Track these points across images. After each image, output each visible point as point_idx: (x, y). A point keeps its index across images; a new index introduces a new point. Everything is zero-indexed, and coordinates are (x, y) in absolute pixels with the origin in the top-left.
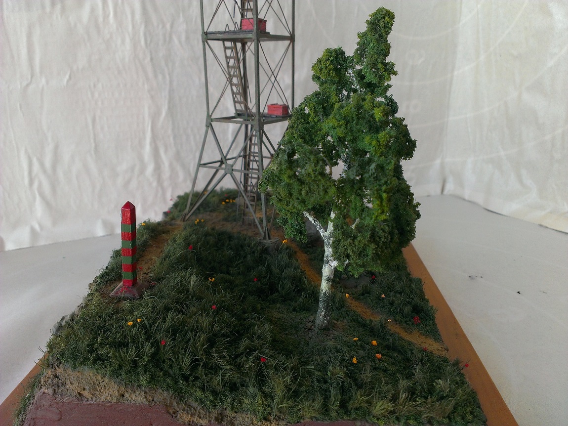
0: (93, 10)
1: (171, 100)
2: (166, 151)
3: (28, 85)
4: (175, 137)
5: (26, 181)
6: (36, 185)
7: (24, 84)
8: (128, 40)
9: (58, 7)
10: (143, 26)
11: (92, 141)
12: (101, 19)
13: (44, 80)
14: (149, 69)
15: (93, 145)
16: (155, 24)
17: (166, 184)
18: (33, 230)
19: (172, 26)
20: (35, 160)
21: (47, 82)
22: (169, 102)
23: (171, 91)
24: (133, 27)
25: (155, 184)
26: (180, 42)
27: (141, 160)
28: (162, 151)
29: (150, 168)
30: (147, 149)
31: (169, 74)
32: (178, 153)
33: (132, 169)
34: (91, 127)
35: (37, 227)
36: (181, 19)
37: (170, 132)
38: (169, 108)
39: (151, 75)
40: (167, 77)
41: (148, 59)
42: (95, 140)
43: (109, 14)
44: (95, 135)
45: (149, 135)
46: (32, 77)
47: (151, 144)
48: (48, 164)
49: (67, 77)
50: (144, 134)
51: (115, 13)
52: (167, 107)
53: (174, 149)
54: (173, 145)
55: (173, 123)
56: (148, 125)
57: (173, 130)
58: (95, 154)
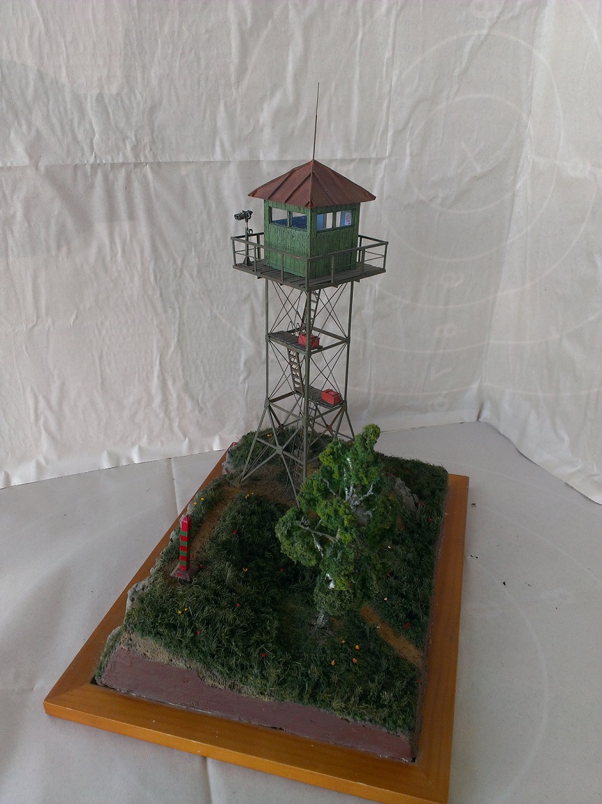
0: (100, 250)
1: (180, 332)
2: (174, 382)
3: (33, 327)
4: (183, 370)
5: (32, 417)
6: (41, 421)
7: (30, 326)
8: (136, 278)
9: (64, 249)
10: (153, 262)
11: (99, 377)
12: (108, 258)
13: (50, 321)
14: (159, 304)
15: (100, 380)
16: (165, 260)
17: (173, 414)
18: (39, 465)
19: (183, 261)
20: (41, 398)
21: (53, 324)
22: (179, 335)
23: (181, 324)
24: (142, 263)
25: (162, 415)
26: (192, 276)
27: (149, 393)
28: (170, 383)
29: (158, 399)
30: (155, 382)
31: (179, 308)
32: (187, 384)
33: (139, 402)
34: (98, 363)
35: (42, 461)
36: (193, 253)
37: (178, 364)
38: (179, 341)
39: (160, 310)
40: (177, 310)
41: (158, 294)
42: (101, 375)
43: (117, 253)
44: (101, 370)
45: (157, 368)
46: (37, 318)
47: (158, 377)
48: (54, 401)
49: (74, 316)
50: (152, 367)
51: (124, 252)
52: (176, 340)
53: (183, 380)
54: (181, 377)
55: (182, 356)
56: (156, 358)
57: (182, 362)
58: (102, 389)
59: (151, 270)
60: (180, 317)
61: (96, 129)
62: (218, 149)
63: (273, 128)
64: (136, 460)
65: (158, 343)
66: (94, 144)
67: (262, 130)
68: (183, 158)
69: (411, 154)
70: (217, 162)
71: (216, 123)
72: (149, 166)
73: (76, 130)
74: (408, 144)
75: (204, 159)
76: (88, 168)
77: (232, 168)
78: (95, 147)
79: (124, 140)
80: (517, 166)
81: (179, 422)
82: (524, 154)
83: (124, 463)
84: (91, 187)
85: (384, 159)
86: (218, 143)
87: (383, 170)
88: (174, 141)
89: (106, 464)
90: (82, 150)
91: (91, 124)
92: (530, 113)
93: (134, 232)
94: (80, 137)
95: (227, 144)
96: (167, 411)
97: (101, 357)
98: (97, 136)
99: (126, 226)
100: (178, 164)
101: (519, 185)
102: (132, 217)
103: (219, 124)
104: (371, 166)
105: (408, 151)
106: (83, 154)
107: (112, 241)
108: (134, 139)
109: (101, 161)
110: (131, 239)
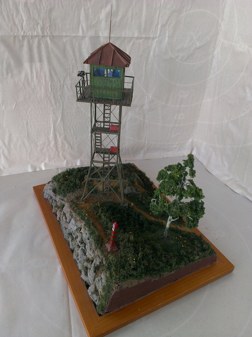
0: (26, 75)
2: (60, 136)
4: (64, 130)
8: (43, 89)
9: (10, 75)
10: (50, 82)
12: (30, 79)
13: (4, 107)
14: (53, 101)
15: (27, 134)
16: (56, 81)
17: (59, 150)
19: (64, 82)
22: (62, 115)
23: (63, 110)
24: (45, 82)
25: (54, 150)
26: (68, 89)
27: (49, 140)
28: (58, 136)
29: (53, 143)
30: (51, 135)
31: (62, 103)
32: (66, 136)
33: (44, 144)
34: (26, 126)
36: (69, 78)
37: (62, 127)
38: (62, 118)
39: (53, 103)
40: (61, 104)
41: (53, 96)
42: (27, 132)
43: (34, 77)
44: (27, 130)
45: (52, 129)
47: (53, 133)
48: (6, 142)
49: (15, 105)
50: (50, 129)
51: (37, 77)
52: (61, 117)
53: (64, 135)
54: (63, 133)
55: (64, 124)
56: (52, 125)
57: (63, 127)
58: (28, 138)
59: (49, 85)
61: (24, 19)
62: (80, 30)
63: (106, 21)
64: (43, 169)
65: (52, 118)
66: (23, 26)
67: (101, 22)
68: (64, 34)
69: (168, 36)
70: (80, 36)
71: (80, 18)
72: (49, 37)
73: (15, 19)
74: (167, 32)
75: (74, 35)
76: (21, 38)
77: (87, 39)
78: (24, 28)
79: (37, 24)
80: (215, 44)
81: (62, 153)
82: (218, 38)
83: (38, 169)
84: (22, 46)
85: (156, 38)
86: (80, 28)
87: (155, 43)
88: (60, 26)
89: (30, 170)
90: (18, 29)
91: (22, 17)
92: (222, 20)
93: (42, 68)
94: (17, 22)
95: (85, 28)
96: (57, 148)
97: (27, 124)
98: (25, 22)
99: (38, 64)
100: (62, 36)
101: (215, 52)
102: (41, 61)
103: (81, 19)
104: (150, 41)
105: (167, 35)
106: (18, 31)
107: (32, 72)
108: (42, 24)
109: (27, 34)
110: (40, 70)
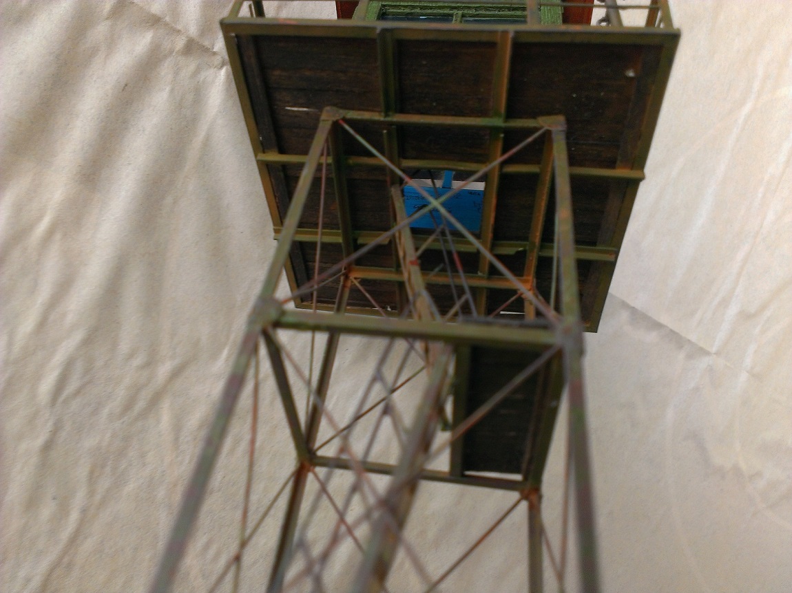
59: (59, 357)
60: (74, 540)
69: (751, 369)
85: (708, 353)
93: (72, 219)
105: (748, 361)
110: (50, 233)
